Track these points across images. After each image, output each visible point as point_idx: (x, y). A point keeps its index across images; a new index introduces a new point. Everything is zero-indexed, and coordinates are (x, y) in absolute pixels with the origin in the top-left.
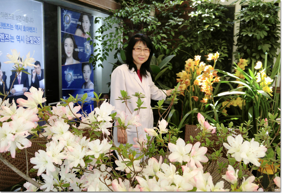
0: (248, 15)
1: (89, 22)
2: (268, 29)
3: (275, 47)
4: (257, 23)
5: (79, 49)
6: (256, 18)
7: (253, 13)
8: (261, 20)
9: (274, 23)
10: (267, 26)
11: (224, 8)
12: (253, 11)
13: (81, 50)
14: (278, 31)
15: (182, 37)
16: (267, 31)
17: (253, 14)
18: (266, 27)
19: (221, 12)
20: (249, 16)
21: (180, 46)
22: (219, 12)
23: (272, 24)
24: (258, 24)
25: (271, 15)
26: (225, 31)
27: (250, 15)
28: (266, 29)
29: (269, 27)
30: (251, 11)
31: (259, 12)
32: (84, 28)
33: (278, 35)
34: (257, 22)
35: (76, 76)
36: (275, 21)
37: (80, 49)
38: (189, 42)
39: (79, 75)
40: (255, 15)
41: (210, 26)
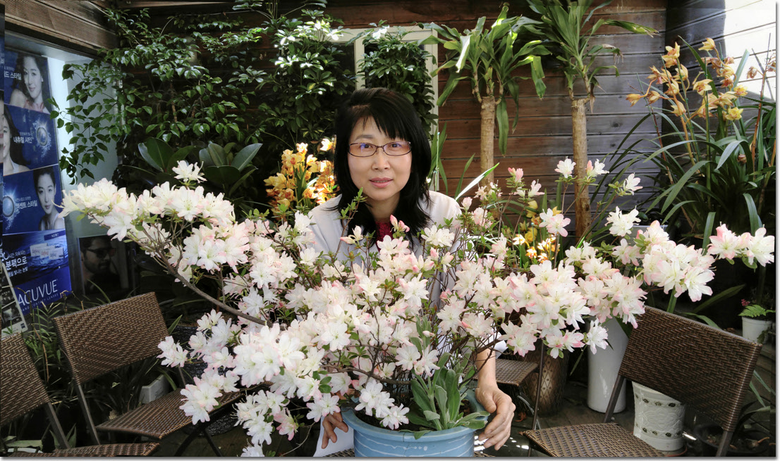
0: (380, 65)
1: (38, 72)
2: (415, 92)
3: (427, 122)
4: (396, 81)
5: (22, 138)
6: (394, 70)
7: (388, 61)
8: (402, 75)
9: (422, 81)
10: (411, 85)
11: (337, 50)
12: (387, 58)
13: (28, 140)
14: (429, 94)
15: (264, 106)
16: (412, 95)
17: (388, 64)
18: (411, 87)
19: (333, 59)
20: (383, 68)
21: (263, 124)
22: (330, 58)
23: (419, 82)
24: (398, 82)
25: (416, 65)
26: (344, 94)
27: (383, 65)
28: (411, 91)
29: (415, 87)
30: (384, 59)
31: (396, 61)
32: (30, 88)
33: (430, 100)
34: (395, 78)
35: (23, 202)
36: (424, 76)
37: (25, 137)
38: (279, 116)
39: (29, 198)
40: (392, 65)
41: (317, 84)
